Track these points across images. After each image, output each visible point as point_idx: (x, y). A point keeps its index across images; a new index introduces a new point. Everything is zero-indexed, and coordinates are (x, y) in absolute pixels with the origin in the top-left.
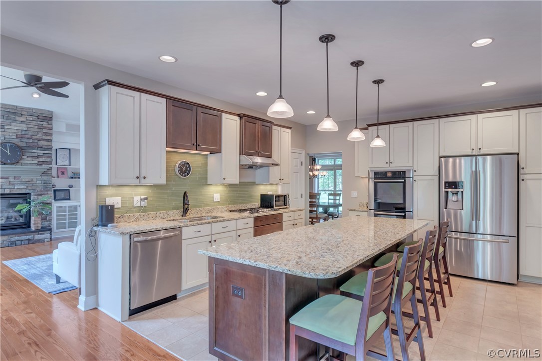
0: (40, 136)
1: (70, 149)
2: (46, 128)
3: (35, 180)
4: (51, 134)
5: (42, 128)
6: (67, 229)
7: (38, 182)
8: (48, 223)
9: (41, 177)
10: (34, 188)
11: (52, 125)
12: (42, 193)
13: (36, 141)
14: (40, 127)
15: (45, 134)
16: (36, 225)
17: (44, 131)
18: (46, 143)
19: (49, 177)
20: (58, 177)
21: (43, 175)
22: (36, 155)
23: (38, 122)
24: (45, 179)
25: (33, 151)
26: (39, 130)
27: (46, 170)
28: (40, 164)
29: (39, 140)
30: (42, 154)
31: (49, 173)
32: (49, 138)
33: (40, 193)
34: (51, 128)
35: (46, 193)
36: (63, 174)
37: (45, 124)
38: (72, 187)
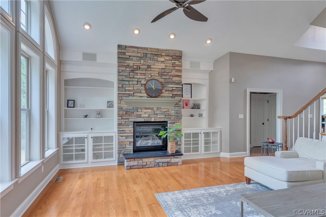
0: (174, 73)
1: (191, 84)
2: (178, 66)
3: (170, 110)
4: (180, 71)
5: (175, 66)
6: (192, 153)
7: (173, 112)
8: (179, 147)
9: (174, 108)
10: (169, 117)
11: (181, 62)
12: (175, 121)
13: (171, 77)
14: (174, 65)
15: (177, 71)
16: (172, 150)
17: (177, 68)
18: (177, 79)
19: (179, 108)
20: (183, 108)
21: (176, 106)
22: (171, 89)
23: (173, 61)
24: (177, 109)
25: (169, 86)
26: (173, 68)
27: (178, 102)
28: (174, 96)
29: (173, 76)
30: (175, 88)
31: (180, 104)
32: (179, 74)
33: (173, 121)
34: (181, 66)
35: (178, 121)
36: (187, 105)
37: (177, 63)
38: (193, 117)
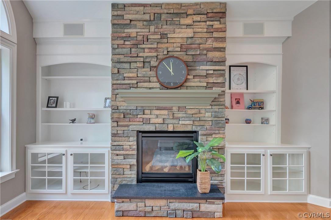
0: (210, 43)
1: (247, 66)
2: (217, 30)
3: (203, 111)
4: (223, 39)
5: (212, 30)
6: (246, 191)
7: (208, 114)
8: (220, 178)
9: (210, 107)
10: (202, 123)
11: (225, 23)
12: (213, 132)
13: (205, 52)
14: (210, 30)
15: (217, 39)
17: (215, 35)
18: (217, 54)
19: (221, 107)
20: (232, 108)
21: (214, 103)
22: (204, 73)
23: (208, 23)
24: (217, 110)
25: (202, 67)
26: (208, 35)
27: (217, 96)
28: (209, 86)
29: (208, 50)
30: (212, 72)
31: (222, 100)
32: (221, 45)
33: (209, 132)
34: (224, 29)
35: (217, 132)
36: (238, 102)
37: (216, 25)
38: (249, 123)
